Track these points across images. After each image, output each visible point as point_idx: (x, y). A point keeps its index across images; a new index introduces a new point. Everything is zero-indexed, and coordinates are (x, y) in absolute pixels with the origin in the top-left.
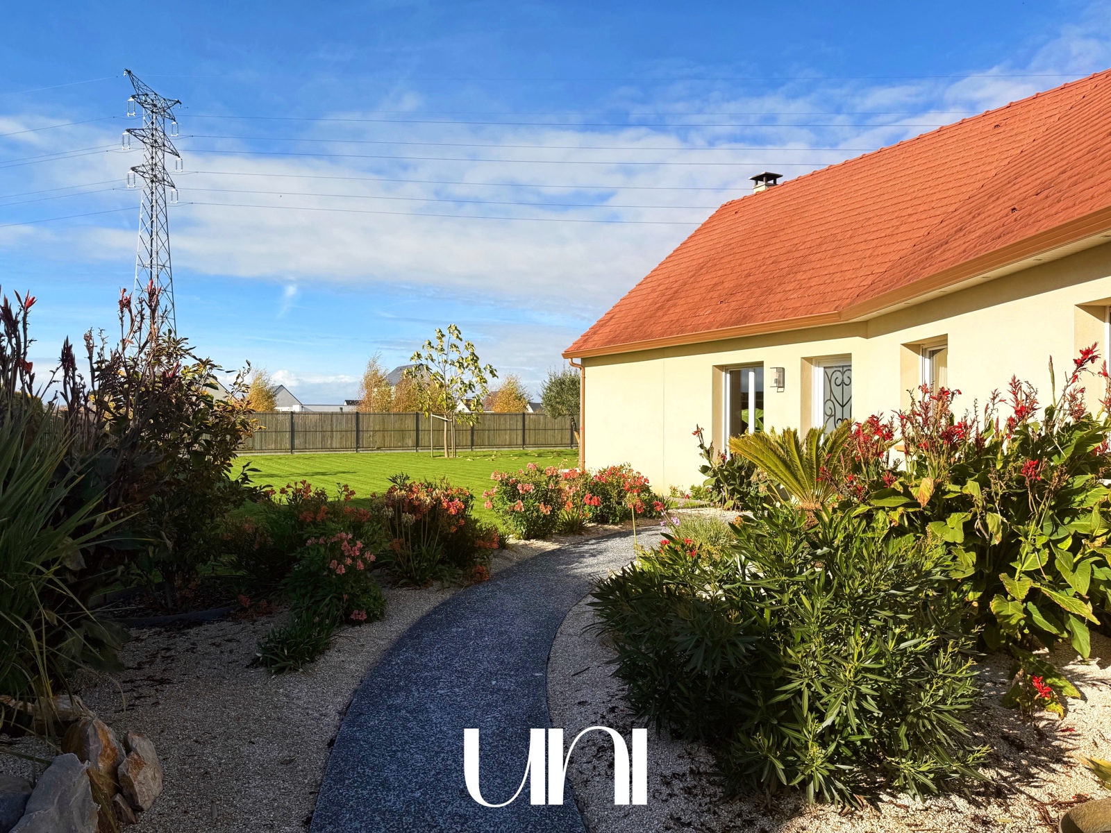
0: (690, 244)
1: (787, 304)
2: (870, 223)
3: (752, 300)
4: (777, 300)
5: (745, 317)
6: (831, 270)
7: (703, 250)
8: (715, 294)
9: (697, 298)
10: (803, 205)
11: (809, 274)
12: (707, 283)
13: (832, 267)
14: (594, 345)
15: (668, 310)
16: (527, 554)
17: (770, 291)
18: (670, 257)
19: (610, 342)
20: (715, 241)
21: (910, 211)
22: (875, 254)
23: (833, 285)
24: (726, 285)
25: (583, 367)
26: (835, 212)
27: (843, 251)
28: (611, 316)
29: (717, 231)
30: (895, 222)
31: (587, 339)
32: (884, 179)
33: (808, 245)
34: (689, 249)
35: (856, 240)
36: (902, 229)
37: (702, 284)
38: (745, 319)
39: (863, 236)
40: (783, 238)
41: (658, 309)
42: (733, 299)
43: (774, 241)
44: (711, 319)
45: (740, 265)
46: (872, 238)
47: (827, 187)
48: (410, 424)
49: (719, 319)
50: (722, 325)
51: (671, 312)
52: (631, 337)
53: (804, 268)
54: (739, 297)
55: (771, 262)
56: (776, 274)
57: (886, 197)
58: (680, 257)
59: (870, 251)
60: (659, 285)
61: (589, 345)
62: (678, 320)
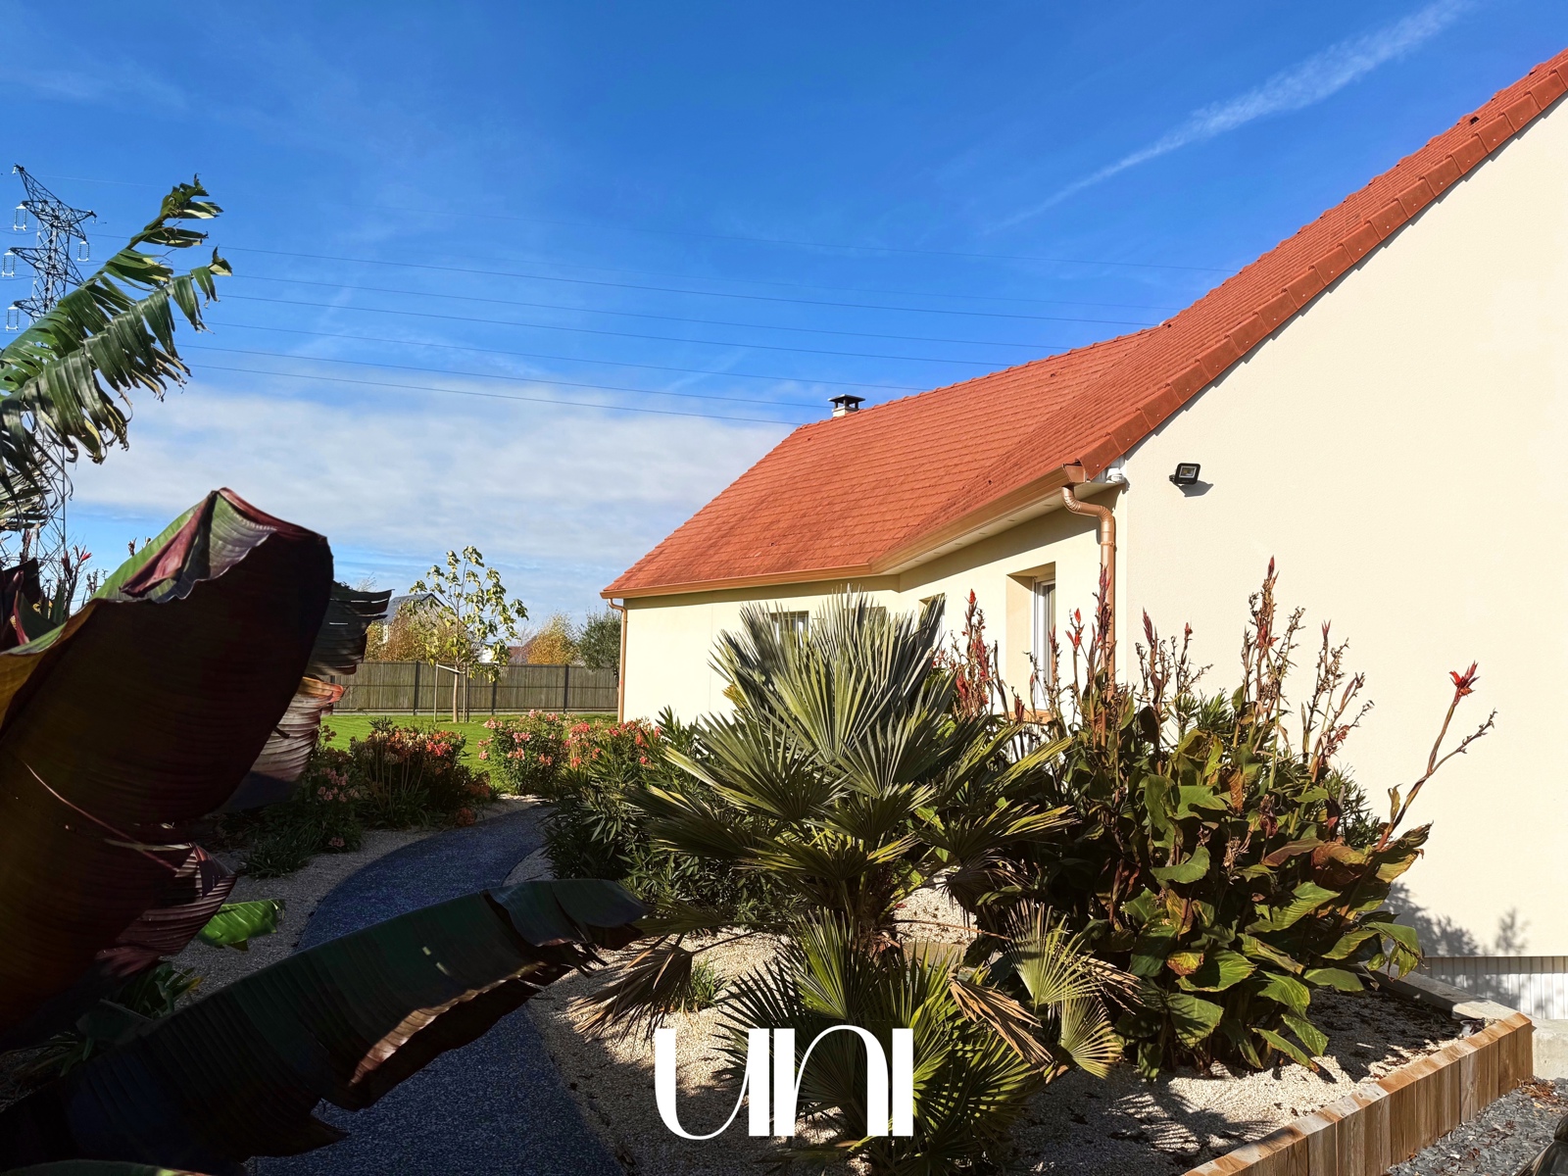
0: (757, 472)
1: (830, 552)
2: (922, 469)
3: (801, 544)
4: (823, 546)
5: (791, 563)
6: (876, 518)
7: (769, 480)
8: (768, 534)
9: (752, 536)
10: (871, 440)
11: (856, 520)
12: (764, 520)
13: (877, 515)
14: (637, 585)
15: (720, 548)
16: (518, 807)
17: (818, 536)
18: (734, 484)
19: (654, 582)
20: (782, 472)
21: (956, 461)
22: (915, 505)
23: (873, 534)
24: (782, 525)
25: (625, 609)
26: (896, 452)
27: (891, 498)
28: (661, 550)
29: (787, 460)
30: (942, 472)
31: (631, 577)
32: (947, 421)
33: (863, 487)
34: (755, 477)
35: (906, 487)
36: (946, 479)
37: (758, 521)
38: (790, 564)
39: (910, 484)
40: (844, 477)
41: (711, 546)
42: (784, 541)
43: (837, 478)
44: (759, 562)
45: (799, 503)
46: (917, 487)
47: (897, 422)
48: (407, 677)
49: (766, 563)
50: (767, 570)
51: (722, 551)
52: (677, 578)
53: (855, 513)
54: (790, 539)
55: (826, 503)
56: (829, 517)
57: (943, 442)
58: (745, 485)
59: (912, 502)
60: (717, 518)
61: (631, 585)
62: (727, 561)
